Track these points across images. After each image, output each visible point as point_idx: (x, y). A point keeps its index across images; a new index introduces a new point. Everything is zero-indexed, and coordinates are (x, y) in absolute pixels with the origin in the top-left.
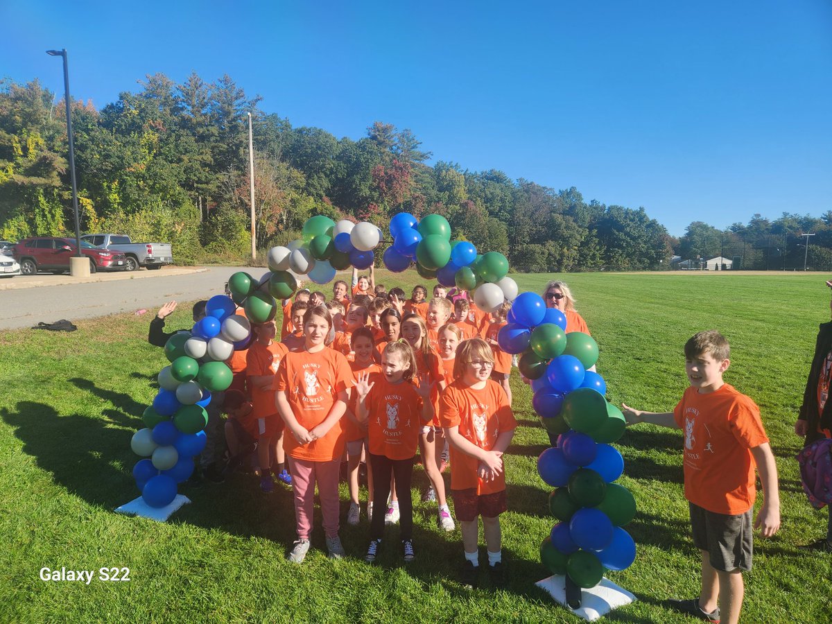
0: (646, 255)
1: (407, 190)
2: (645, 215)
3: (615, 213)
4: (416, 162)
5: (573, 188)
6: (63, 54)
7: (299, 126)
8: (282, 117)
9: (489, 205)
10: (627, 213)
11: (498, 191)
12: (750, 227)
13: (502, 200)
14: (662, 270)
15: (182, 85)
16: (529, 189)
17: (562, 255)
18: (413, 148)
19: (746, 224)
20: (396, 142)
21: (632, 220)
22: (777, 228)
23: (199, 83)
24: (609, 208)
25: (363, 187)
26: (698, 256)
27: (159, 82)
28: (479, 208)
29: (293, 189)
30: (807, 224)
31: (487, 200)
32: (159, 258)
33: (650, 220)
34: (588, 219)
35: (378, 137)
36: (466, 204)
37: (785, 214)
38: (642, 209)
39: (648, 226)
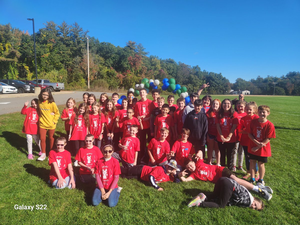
0: (222, 89)
1: (140, 65)
2: (222, 76)
3: (212, 75)
4: (143, 55)
5: (197, 66)
6: (33, 20)
7: (102, 42)
8: (96, 38)
9: (168, 71)
10: (215, 75)
11: (172, 66)
12: (257, 80)
13: (173, 70)
14: (227, 94)
15: (60, 26)
16: (182, 66)
17: (194, 89)
18: (142, 50)
19: (255, 79)
20: (136, 48)
21: (217, 77)
22: (266, 81)
23: (66, 25)
24: (210, 73)
25: (125, 64)
26: (239, 90)
27: (51, 24)
28: (165, 72)
29: (100, 64)
30: (276, 79)
31: (168, 69)
32: (60, 88)
33: (223, 77)
34: (202, 76)
35: (130, 47)
36: (161, 71)
37: (268, 76)
38: (220, 74)
39: (223, 79)
